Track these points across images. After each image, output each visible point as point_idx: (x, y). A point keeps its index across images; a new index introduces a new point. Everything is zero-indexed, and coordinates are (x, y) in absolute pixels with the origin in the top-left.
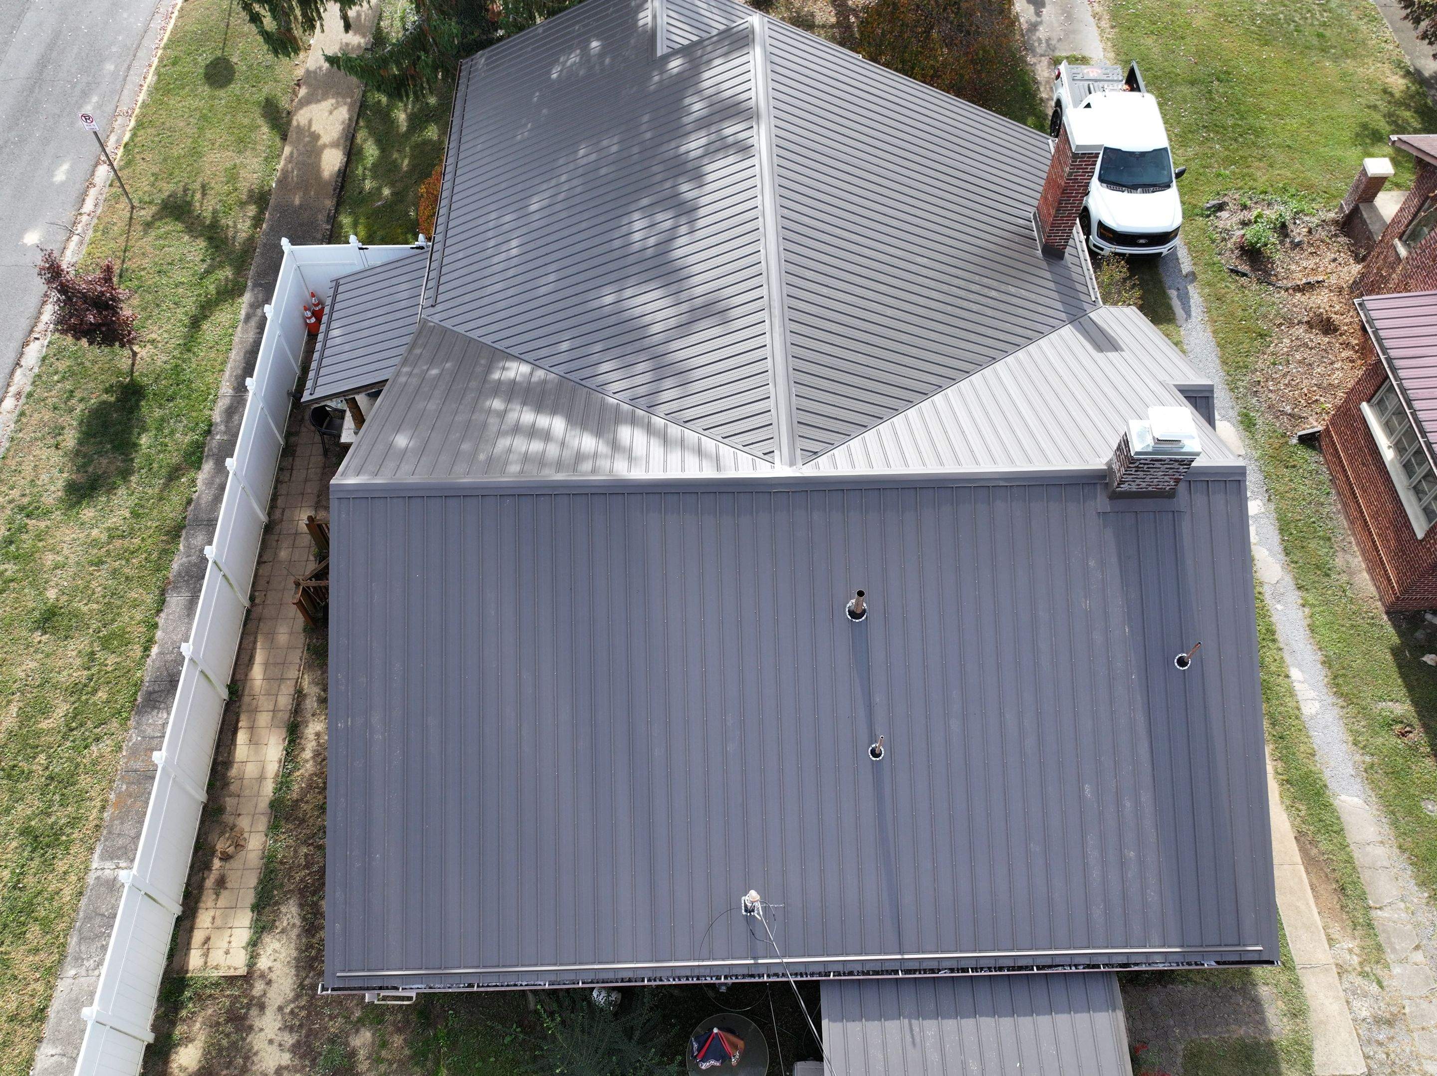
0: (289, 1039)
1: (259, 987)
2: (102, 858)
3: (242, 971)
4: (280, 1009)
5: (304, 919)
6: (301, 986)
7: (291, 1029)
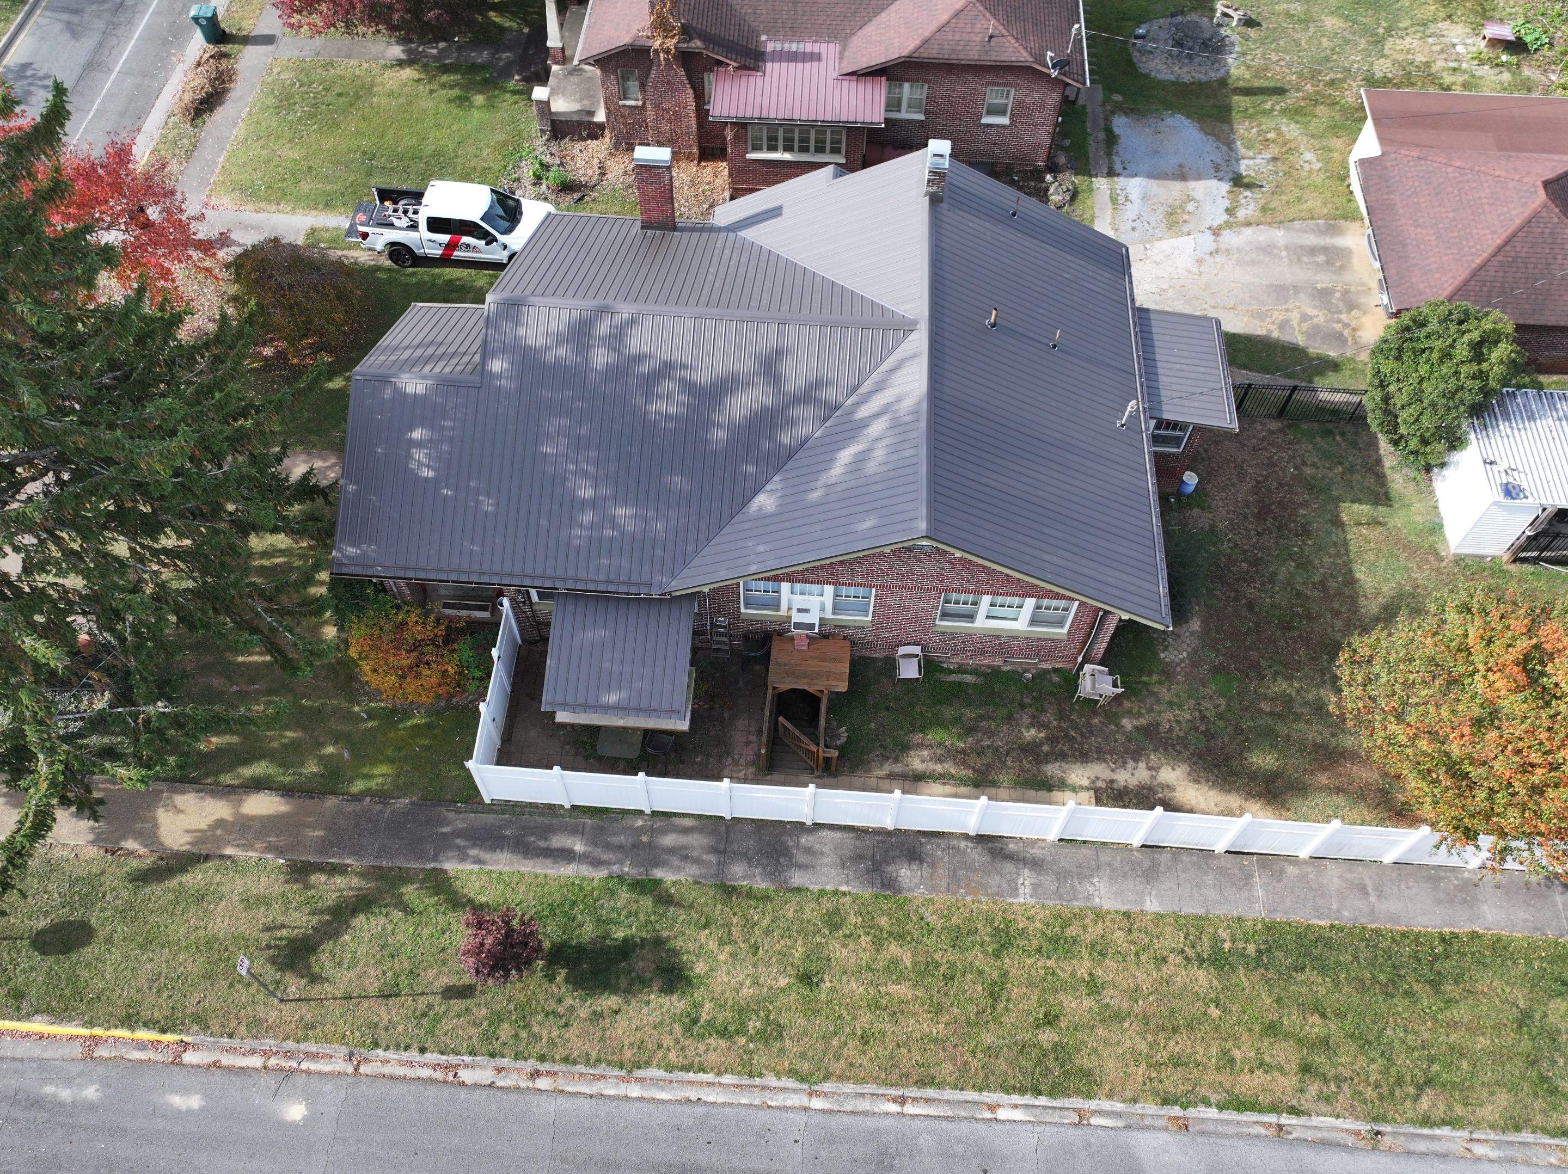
0: (1131, 764)
1: (1100, 784)
2: (1017, 896)
3: (1092, 793)
4: (1113, 770)
5: (1056, 760)
6: (1098, 759)
7: (1125, 763)
